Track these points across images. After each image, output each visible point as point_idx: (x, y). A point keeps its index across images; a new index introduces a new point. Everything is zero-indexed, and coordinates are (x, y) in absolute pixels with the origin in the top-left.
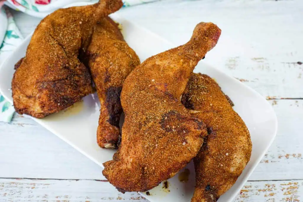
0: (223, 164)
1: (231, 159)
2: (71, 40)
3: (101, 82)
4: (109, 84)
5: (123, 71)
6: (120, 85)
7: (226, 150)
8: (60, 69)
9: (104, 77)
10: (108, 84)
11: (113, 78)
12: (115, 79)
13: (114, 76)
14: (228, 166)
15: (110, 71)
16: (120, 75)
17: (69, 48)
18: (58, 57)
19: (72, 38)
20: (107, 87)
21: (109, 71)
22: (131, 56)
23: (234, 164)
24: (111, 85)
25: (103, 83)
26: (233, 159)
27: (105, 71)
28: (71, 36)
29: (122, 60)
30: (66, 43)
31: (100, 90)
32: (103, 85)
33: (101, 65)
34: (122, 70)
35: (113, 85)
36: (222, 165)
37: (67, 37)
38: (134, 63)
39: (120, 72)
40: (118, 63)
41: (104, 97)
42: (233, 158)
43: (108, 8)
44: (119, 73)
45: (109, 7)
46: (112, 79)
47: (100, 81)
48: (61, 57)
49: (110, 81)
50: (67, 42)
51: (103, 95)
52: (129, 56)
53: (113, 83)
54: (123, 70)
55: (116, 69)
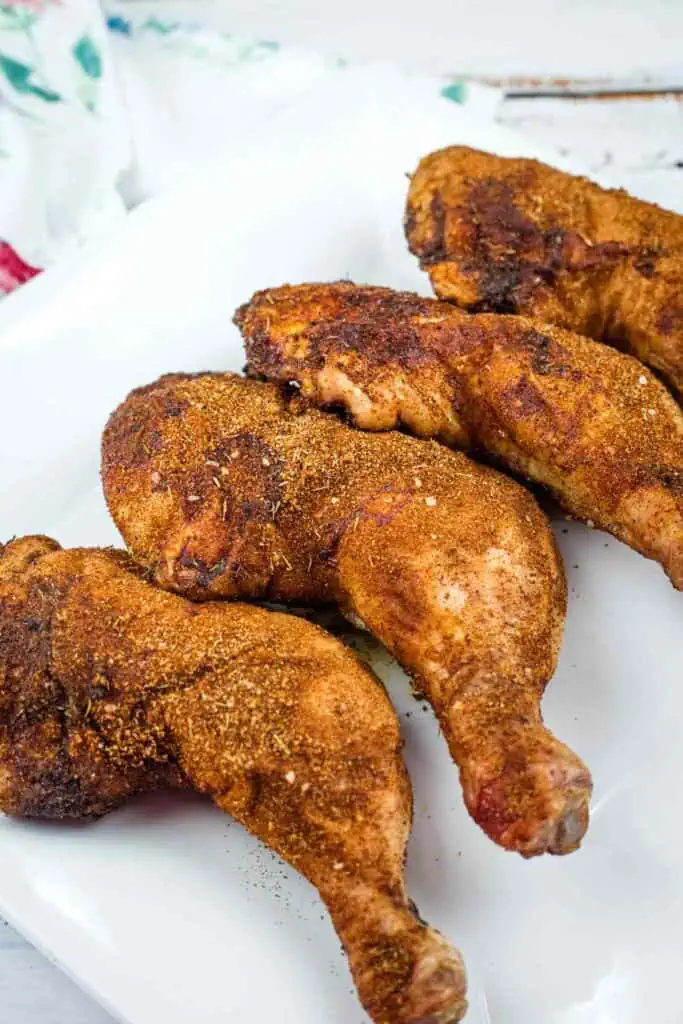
2: (218, 722)
8: (94, 650)
17: (181, 709)
18: (146, 654)
19: (222, 729)
28: (231, 725)
30: (205, 697)
37: (230, 704)
43: (369, 946)
45: (373, 951)
48: (142, 664)
50: (209, 702)
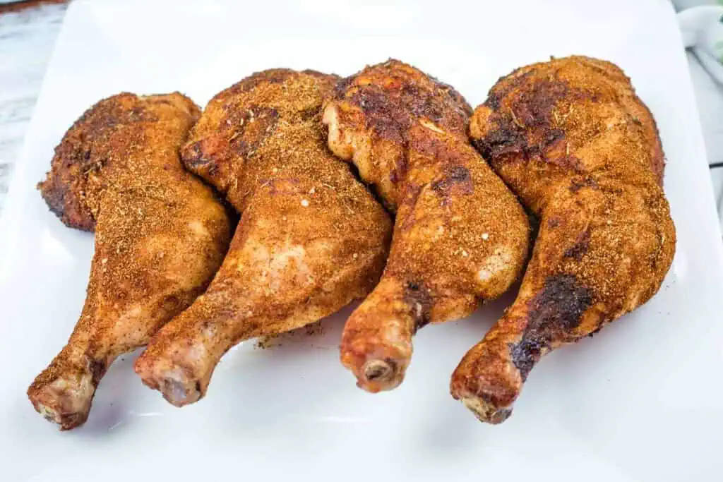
0: (468, 252)
1: (488, 252)
3: (557, 247)
4: (573, 265)
5: (625, 261)
6: (594, 284)
7: (485, 226)
9: (573, 241)
10: (570, 264)
11: (593, 258)
12: (592, 263)
13: (595, 257)
14: (476, 262)
15: (595, 237)
16: (610, 263)
20: (563, 269)
21: (592, 236)
22: (663, 239)
23: (490, 264)
24: (574, 270)
25: (561, 254)
26: (492, 255)
27: (585, 230)
29: (640, 233)
31: (542, 262)
32: (557, 259)
33: (586, 209)
34: (622, 256)
35: (579, 276)
36: (464, 253)
38: (657, 260)
39: (617, 257)
40: (624, 234)
41: (538, 287)
42: (493, 252)
44: (613, 258)
46: (586, 259)
47: (556, 244)
49: (577, 260)
51: (540, 279)
52: (661, 237)
53: (583, 269)
54: (625, 258)
55: (612, 244)
